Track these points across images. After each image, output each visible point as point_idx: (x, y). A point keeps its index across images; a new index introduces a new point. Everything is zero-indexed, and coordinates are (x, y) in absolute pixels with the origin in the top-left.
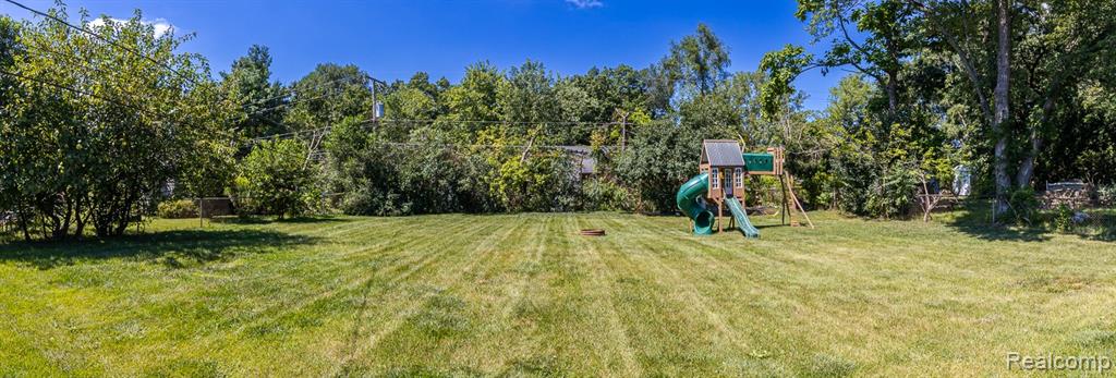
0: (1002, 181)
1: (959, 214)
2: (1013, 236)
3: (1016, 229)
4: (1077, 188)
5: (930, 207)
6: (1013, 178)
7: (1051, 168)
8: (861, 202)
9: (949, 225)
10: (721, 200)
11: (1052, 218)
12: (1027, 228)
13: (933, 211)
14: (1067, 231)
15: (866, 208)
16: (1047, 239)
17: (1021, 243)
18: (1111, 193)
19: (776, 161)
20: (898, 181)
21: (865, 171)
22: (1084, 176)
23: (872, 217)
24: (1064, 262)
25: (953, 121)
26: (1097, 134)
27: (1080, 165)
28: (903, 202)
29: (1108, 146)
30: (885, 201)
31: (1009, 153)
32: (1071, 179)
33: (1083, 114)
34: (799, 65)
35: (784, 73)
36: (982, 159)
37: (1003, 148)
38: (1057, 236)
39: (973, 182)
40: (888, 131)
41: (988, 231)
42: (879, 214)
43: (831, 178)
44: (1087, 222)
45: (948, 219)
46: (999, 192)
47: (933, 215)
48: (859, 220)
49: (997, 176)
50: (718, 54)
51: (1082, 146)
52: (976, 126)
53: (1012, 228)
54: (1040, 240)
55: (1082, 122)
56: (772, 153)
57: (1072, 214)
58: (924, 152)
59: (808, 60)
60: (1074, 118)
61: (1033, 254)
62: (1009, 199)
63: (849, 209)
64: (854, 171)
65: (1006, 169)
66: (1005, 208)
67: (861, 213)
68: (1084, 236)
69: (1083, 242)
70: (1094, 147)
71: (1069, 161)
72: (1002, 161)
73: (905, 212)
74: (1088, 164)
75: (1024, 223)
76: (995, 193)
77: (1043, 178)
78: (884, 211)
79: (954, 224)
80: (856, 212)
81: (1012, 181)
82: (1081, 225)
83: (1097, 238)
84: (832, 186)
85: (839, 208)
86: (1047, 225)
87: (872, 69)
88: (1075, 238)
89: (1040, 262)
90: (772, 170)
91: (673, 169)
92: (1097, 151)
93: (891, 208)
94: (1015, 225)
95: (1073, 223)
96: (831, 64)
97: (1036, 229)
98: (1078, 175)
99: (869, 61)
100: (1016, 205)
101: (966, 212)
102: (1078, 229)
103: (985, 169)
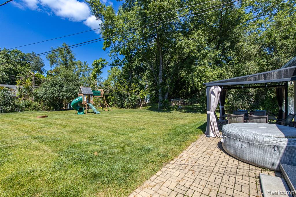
0: (160, 98)
1: (149, 107)
2: (164, 111)
3: (164, 110)
4: (179, 100)
5: (142, 105)
6: (163, 97)
7: (172, 95)
8: (122, 104)
9: (147, 109)
10: (86, 104)
11: (173, 108)
12: (167, 110)
13: (142, 106)
14: (177, 111)
15: (124, 106)
16: (172, 112)
17: (166, 113)
18: (188, 101)
19: (101, 93)
20: (133, 98)
21: (124, 96)
22: (182, 97)
23: (126, 108)
24: (176, 116)
25: (144, 81)
26: (185, 85)
27: (180, 94)
28: (134, 104)
29: (188, 88)
30: (130, 104)
31: (162, 91)
32: (178, 98)
33: (181, 79)
34: (104, 65)
35: (100, 67)
36: (153, 92)
37: (161, 90)
38: (174, 112)
39: (150, 99)
40: (131, 85)
41: (158, 111)
42: (128, 107)
43: (113, 98)
44: (182, 108)
45: (146, 108)
46: (160, 101)
47: (142, 107)
48: (122, 109)
49: (159, 97)
50: (71, 56)
51: (181, 88)
52: (151, 83)
53: (163, 110)
54: (171, 112)
55: (181, 81)
56: (100, 91)
57: (178, 107)
58: (140, 91)
59: (107, 64)
60: (179, 80)
61: (169, 115)
62: (162, 103)
63: (119, 106)
64: (121, 96)
65: (161, 95)
66: (161, 105)
67: (122, 107)
68: (181, 112)
69: (181, 113)
70: (185, 88)
71: (177, 93)
72: (161, 93)
73: (135, 107)
74: (183, 93)
75: (166, 109)
76: (159, 101)
77: (170, 97)
78: (129, 106)
79: (148, 109)
80: (121, 107)
81: (163, 98)
82: (180, 109)
83: (184, 112)
84: (113, 100)
85: (115, 106)
86: (172, 109)
87: (125, 67)
88: (179, 112)
89: (171, 116)
90: (100, 96)
91: (62, 95)
92: (185, 89)
93: (131, 106)
94: (164, 109)
95: (178, 109)
96: (113, 65)
97: (169, 110)
98: (180, 97)
99: (124, 65)
100: (164, 104)
101: (151, 107)
102: (180, 110)
103: (154, 95)
